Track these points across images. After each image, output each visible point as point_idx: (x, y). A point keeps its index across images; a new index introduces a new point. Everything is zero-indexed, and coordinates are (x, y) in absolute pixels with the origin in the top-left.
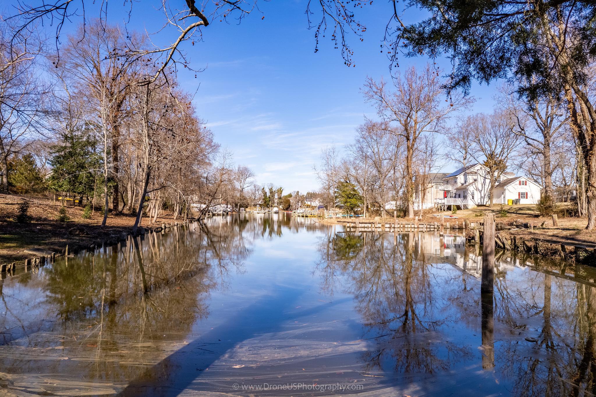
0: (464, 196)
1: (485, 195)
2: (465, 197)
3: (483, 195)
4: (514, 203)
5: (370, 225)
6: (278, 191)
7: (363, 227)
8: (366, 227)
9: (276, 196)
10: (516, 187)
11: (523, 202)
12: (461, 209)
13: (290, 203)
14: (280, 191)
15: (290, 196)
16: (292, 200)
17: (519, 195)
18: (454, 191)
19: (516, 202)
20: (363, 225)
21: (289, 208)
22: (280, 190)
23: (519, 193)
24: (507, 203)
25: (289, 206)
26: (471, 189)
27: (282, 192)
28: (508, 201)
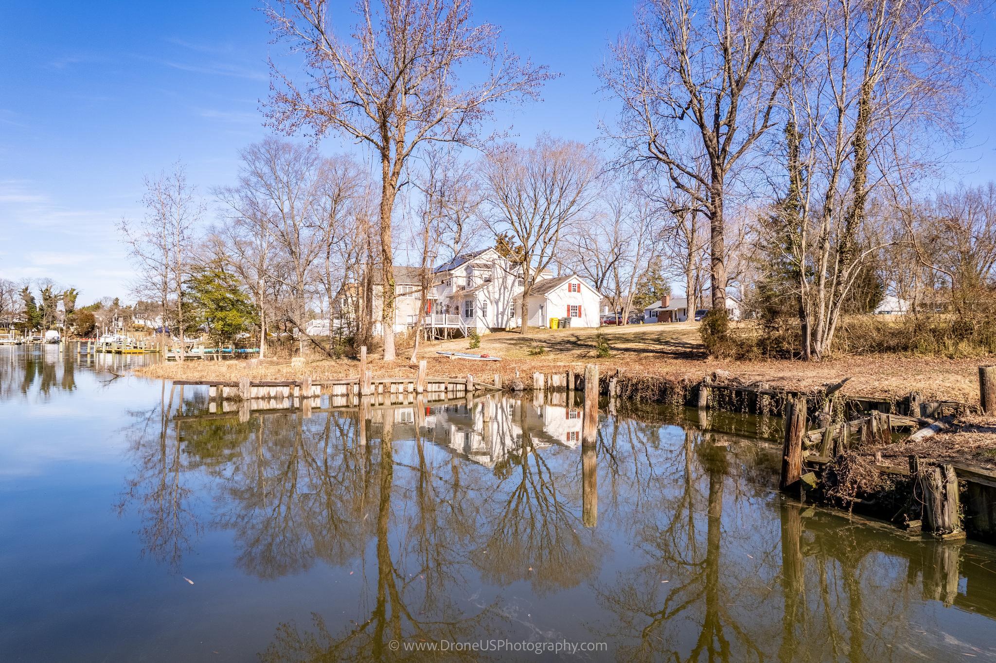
0: (467, 311)
1: (504, 310)
2: (469, 314)
3: (501, 310)
4: (561, 326)
5: (286, 391)
6: (66, 295)
7: (263, 398)
8: (275, 398)
9: (61, 307)
10: (562, 294)
11: (576, 323)
12: (464, 337)
13: (93, 321)
14: (71, 296)
15: (97, 307)
16: (99, 317)
17: (568, 310)
18: (446, 302)
19: (564, 323)
20: (263, 391)
21: (91, 332)
22: (71, 293)
23: (568, 306)
24: (548, 326)
25: (93, 327)
26: (481, 296)
27: (75, 297)
28: (551, 320)
